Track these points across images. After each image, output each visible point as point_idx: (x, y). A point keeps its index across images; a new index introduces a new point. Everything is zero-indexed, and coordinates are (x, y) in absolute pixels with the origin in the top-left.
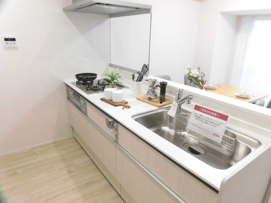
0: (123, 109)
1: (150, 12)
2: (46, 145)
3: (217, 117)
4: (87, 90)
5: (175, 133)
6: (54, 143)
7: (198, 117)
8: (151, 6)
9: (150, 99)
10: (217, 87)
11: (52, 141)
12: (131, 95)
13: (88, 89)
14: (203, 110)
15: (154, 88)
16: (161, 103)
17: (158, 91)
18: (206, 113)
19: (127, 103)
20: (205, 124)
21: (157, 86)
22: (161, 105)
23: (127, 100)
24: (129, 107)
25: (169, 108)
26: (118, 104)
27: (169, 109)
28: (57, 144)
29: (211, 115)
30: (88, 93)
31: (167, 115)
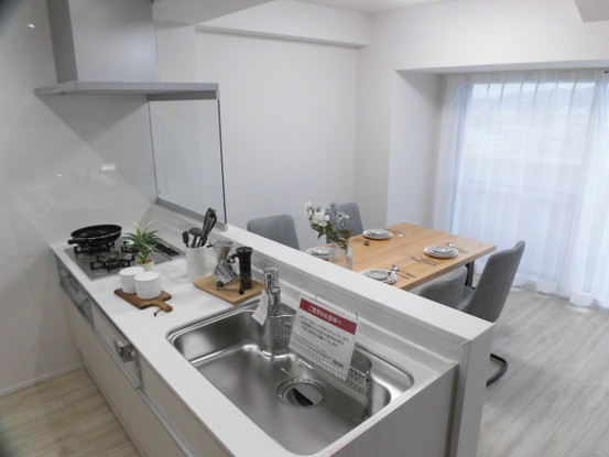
0: (155, 314)
1: (215, 98)
2: (17, 391)
3: (336, 324)
4: (93, 268)
5: (273, 359)
6: (36, 384)
7: (306, 325)
8: (217, 85)
9: (220, 285)
10: (391, 234)
11: (31, 381)
12: (186, 276)
13: (96, 265)
14: (314, 309)
15: (229, 261)
16: (241, 292)
17: (236, 266)
18: (319, 316)
19: (169, 298)
20: (318, 339)
21: (233, 257)
22: (242, 297)
23: (170, 290)
24: (169, 309)
25: (255, 305)
26: (147, 303)
27: (255, 308)
28: (42, 388)
29: (327, 320)
30: (92, 277)
31: (253, 319)
